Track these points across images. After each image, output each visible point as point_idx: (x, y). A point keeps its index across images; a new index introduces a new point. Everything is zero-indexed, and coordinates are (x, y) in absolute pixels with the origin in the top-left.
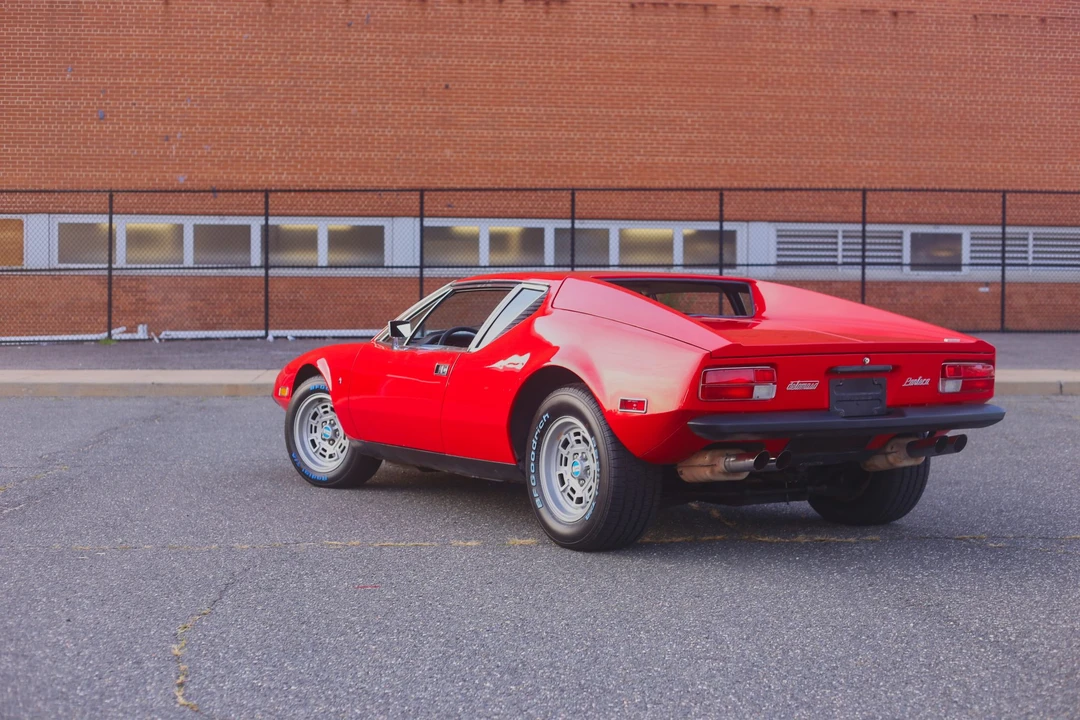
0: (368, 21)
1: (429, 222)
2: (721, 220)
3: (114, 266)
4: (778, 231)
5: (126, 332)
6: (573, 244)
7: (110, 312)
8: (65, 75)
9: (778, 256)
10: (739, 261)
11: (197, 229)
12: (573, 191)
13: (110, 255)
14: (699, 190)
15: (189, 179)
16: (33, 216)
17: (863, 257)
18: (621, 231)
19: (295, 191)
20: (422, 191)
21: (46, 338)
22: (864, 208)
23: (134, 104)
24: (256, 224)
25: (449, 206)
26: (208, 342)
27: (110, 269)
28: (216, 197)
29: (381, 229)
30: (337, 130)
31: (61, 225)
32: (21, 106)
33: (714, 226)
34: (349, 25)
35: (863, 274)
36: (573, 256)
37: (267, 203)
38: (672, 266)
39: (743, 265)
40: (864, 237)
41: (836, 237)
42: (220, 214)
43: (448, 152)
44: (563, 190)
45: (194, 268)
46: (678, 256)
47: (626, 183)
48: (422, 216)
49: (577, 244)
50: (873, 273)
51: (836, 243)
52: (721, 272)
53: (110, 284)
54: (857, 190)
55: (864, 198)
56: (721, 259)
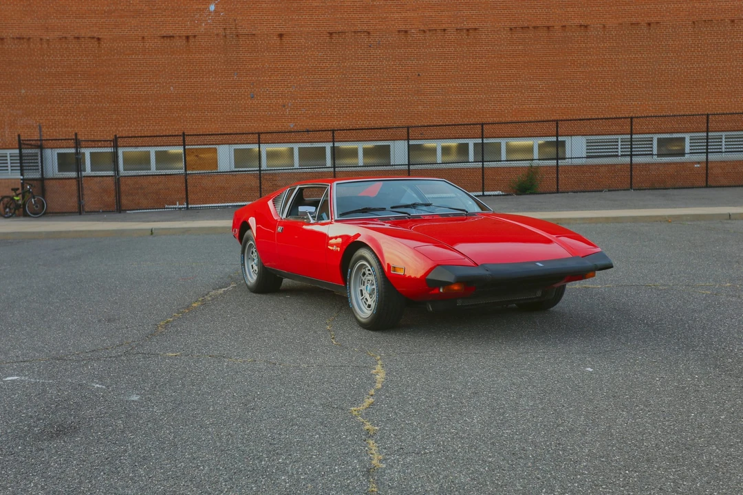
0: (379, 44)
1: (412, 142)
3: (262, 169)
4: (587, 140)
6: (483, 151)
7: (261, 191)
8: (234, 77)
10: (567, 157)
11: (299, 148)
12: (482, 125)
13: (260, 164)
14: (548, 121)
15: (295, 126)
16: (222, 146)
17: (631, 151)
18: (507, 144)
19: (347, 130)
20: (408, 128)
21: (231, 204)
22: (632, 127)
23: (267, 90)
24: (328, 146)
25: (422, 134)
27: (260, 170)
28: (308, 134)
29: (389, 145)
30: (366, 99)
31: (236, 150)
32: (213, 93)
33: (554, 139)
35: (631, 160)
36: (483, 156)
37: (333, 136)
38: (533, 160)
39: (569, 158)
40: (631, 141)
41: (617, 142)
42: (311, 142)
43: (420, 107)
44: (477, 124)
45: (300, 169)
46: (536, 155)
47: (509, 119)
49: (485, 151)
50: (636, 160)
51: (617, 145)
52: (557, 162)
53: (260, 177)
54: (628, 118)
55: (632, 122)
56: (557, 155)
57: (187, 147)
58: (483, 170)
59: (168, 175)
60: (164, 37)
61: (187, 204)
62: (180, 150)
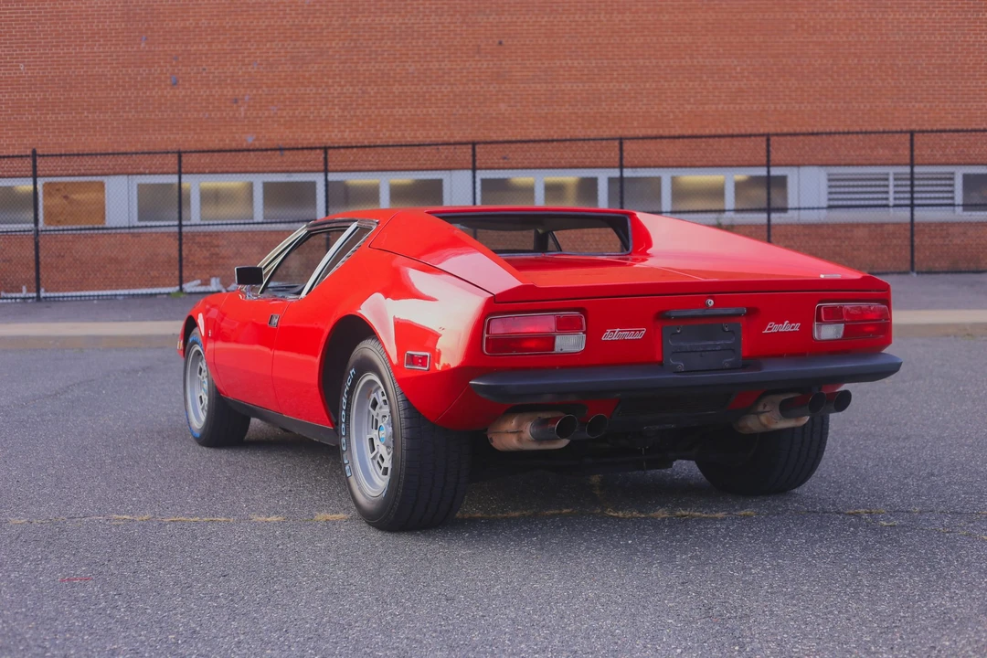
2: (768, 165)
3: (184, 223)
4: (829, 175)
5: (201, 285)
6: (622, 192)
7: (181, 266)
8: (140, 44)
9: (830, 200)
10: (790, 206)
11: (265, 184)
12: (621, 140)
13: (180, 213)
14: (750, 136)
15: (257, 139)
16: (113, 177)
17: (912, 199)
18: (673, 179)
19: (357, 147)
20: (474, 144)
21: (122, 292)
22: (912, 150)
23: (204, 69)
24: (319, 179)
25: (505, 158)
27: (180, 226)
28: (282, 155)
29: (439, 183)
30: (396, 89)
31: (140, 186)
32: (99, 75)
33: (762, 172)
35: (912, 215)
36: (622, 203)
37: (326, 159)
38: (724, 211)
39: (795, 209)
40: (912, 179)
41: (887, 179)
42: (286, 172)
43: (503, 106)
44: (613, 139)
45: (262, 223)
46: (730, 201)
47: (678, 132)
48: (474, 169)
50: (922, 215)
51: (887, 186)
52: (769, 217)
53: (180, 239)
54: (906, 132)
55: (912, 140)
56: (769, 203)
57: (40, 182)
61: (38, 291)
62: (25, 186)
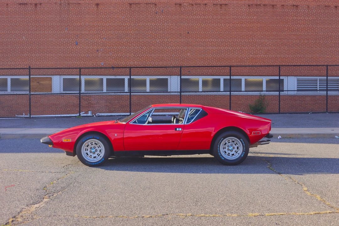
0: (162, 12)
1: (183, 77)
2: (279, 76)
3: (81, 92)
4: (297, 79)
5: (85, 113)
6: (230, 84)
7: (80, 107)
8: (65, 31)
10: (284, 90)
11: (107, 79)
12: (230, 67)
13: (80, 89)
14: (272, 66)
15: (105, 64)
16: (55, 76)
17: (327, 88)
18: (245, 79)
19: (139, 68)
20: (181, 67)
22: (327, 71)
23: (87, 40)
24: (126, 78)
25: (189, 72)
26: (112, 117)
27: (80, 93)
28: (114, 70)
29: (167, 79)
30: (153, 48)
31: (64, 79)
32: (51, 41)
33: (277, 78)
34: (156, 13)
35: (327, 93)
36: (230, 88)
37: (130, 71)
38: (262, 91)
39: (286, 91)
40: (327, 81)
41: (317, 81)
42: (115, 75)
43: (189, 54)
44: (226, 66)
45: (107, 93)
46: (264, 88)
47: (247, 64)
49: (232, 84)
50: (330, 93)
51: (317, 83)
52: (279, 93)
53: (80, 98)
54: (324, 66)
55: (327, 68)
56: (279, 89)
57: (31, 76)
58: (230, 97)
59: (18, 94)
60: (20, 4)
61: (30, 115)
62: (27, 78)
